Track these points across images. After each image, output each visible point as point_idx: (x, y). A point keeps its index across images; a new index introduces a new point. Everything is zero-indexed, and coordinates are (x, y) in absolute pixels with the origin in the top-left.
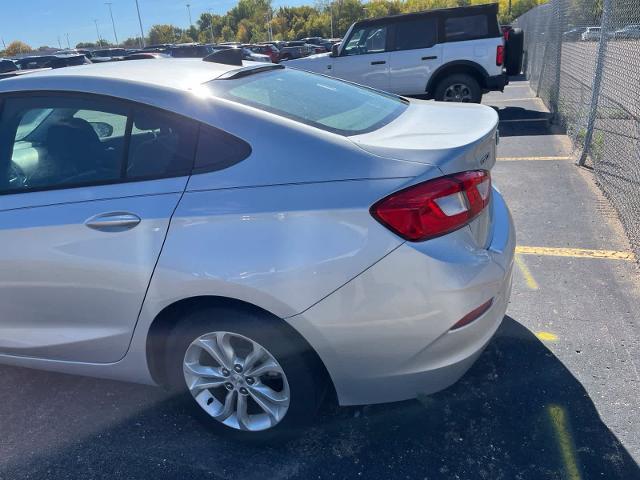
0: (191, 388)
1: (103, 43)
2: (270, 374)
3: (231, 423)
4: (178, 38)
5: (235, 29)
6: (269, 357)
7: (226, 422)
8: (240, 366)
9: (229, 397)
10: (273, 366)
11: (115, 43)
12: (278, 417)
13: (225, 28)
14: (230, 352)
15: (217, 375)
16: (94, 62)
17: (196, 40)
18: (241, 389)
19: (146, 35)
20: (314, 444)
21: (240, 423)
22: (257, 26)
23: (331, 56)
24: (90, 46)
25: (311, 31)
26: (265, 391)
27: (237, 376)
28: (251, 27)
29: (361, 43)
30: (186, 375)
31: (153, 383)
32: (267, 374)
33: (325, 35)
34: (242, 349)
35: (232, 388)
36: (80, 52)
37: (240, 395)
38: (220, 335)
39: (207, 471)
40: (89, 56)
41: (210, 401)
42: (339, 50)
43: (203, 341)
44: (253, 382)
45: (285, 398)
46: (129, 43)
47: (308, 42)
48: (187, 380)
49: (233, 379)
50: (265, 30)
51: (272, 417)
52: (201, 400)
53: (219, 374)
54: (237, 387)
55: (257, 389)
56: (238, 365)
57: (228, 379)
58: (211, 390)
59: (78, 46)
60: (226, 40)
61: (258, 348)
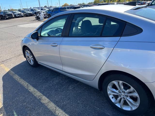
0: (108, 93)
1: (83, 4)
2: (133, 96)
3: (118, 105)
4: (101, 2)
6: (134, 91)
7: (116, 105)
9: (119, 99)
10: (136, 94)
11: (86, 4)
12: (134, 108)
14: (122, 87)
18: (123, 98)
19: (94, 2)
21: (121, 106)
23: (147, 6)
24: (81, 4)
26: (131, 100)
27: (123, 94)
31: (98, 89)
34: (126, 87)
35: (120, 96)
38: (121, 82)
40: (81, 7)
41: (113, 98)
42: (150, 4)
43: (115, 82)
44: (128, 97)
45: (138, 104)
46: (89, 3)
48: (108, 90)
49: (121, 94)
52: (111, 97)
53: (117, 92)
54: (122, 97)
55: (128, 99)
56: (124, 91)
57: (120, 94)
58: (113, 95)
59: (79, 4)
60: (113, 2)
61: (132, 89)
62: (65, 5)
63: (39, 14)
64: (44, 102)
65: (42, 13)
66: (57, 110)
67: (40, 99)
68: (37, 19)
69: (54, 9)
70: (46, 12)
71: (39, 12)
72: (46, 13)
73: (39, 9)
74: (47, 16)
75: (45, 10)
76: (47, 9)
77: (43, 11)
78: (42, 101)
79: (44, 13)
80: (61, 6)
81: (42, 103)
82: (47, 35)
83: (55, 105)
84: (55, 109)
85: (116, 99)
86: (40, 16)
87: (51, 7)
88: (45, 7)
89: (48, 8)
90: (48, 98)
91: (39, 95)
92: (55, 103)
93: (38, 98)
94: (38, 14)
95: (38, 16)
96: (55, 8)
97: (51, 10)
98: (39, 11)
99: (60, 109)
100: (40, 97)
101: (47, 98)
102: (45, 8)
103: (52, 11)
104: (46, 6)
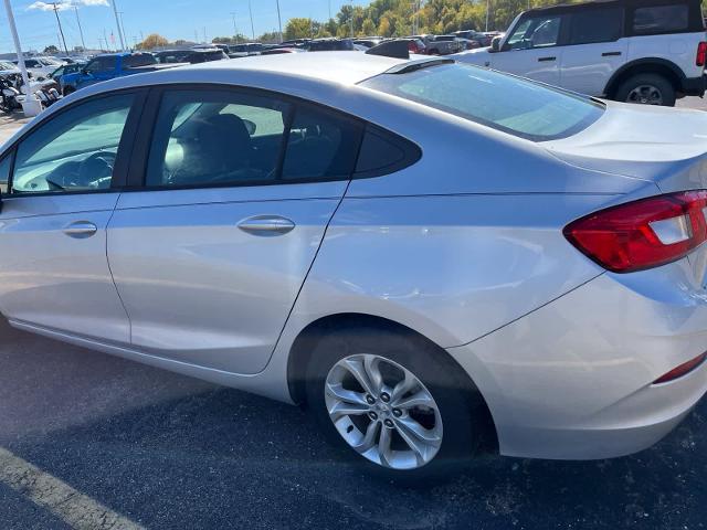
0: (331, 412)
1: (238, 38)
2: (421, 408)
3: (372, 456)
4: (316, 32)
5: (377, 23)
6: (421, 389)
7: (366, 455)
8: (387, 395)
9: (372, 427)
10: (426, 400)
11: (251, 38)
12: (427, 457)
13: (367, 21)
14: (378, 378)
15: (361, 402)
16: (231, 57)
17: (334, 34)
18: (386, 421)
19: (284, 30)
20: (463, 494)
21: (382, 458)
22: (403, 19)
23: (490, 51)
24: (226, 40)
25: (463, 23)
26: (413, 426)
27: (383, 405)
28: (395, 19)
29: (526, 36)
30: (326, 396)
31: (292, 403)
32: (416, 408)
33: (478, 28)
35: (376, 418)
36: (219, 47)
37: (384, 427)
38: (369, 358)
39: (343, 505)
40: (227, 52)
41: (350, 429)
42: (501, 44)
43: (349, 364)
44: (401, 414)
45: (437, 437)
46: (265, 38)
47: (459, 36)
48: (327, 402)
49: (378, 408)
50: (409, 23)
51: (418, 456)
52: (341, 426)
53: (363, 400)
54: (382, 418)
55: (404, 423)
56: (385, 394)
57: (372, 407)
58: (352, 417)
59: (215, 41)
60: (367, 34)
61: (410, 378)
62: (152, 42)
63: (18, 87)
64: (46, 500)
65: (33, 83)
66: (112, 525)
67: (26, 490)
68: (7, 113)
69: (93, 60)
70: (51, 76)
71: (14, 75)
72: (52, 81)
73: (16, 63)
74: (60, 94)
75: (46, 64)
76: (59, 64)
77: (35, 72)
78: (36, 499)
79: (40, 79)
80: (131, 45)
81: (35, 507)
82: (45, 187)
83: (104, 503)
84: (100, 521)
85: (364, 431)
86: (21, 94)
87: (79, 51)
88: (51, 50)
89: (64, 56)
90: (65, 478)
91: (21, 472)
92: (99, 498)
93: (16, 487)
94: (11, 85)
95: (12, 97)
96: (99, 59)
97: (78, 65)
98: (16, 69)
99: (125, 520)
100: (24, 482)
101: (59, 482)
102: (48, 59)
103: (84, 72)
104: (53, 47)
